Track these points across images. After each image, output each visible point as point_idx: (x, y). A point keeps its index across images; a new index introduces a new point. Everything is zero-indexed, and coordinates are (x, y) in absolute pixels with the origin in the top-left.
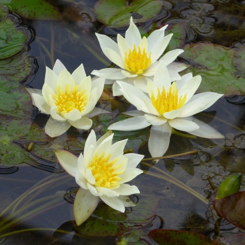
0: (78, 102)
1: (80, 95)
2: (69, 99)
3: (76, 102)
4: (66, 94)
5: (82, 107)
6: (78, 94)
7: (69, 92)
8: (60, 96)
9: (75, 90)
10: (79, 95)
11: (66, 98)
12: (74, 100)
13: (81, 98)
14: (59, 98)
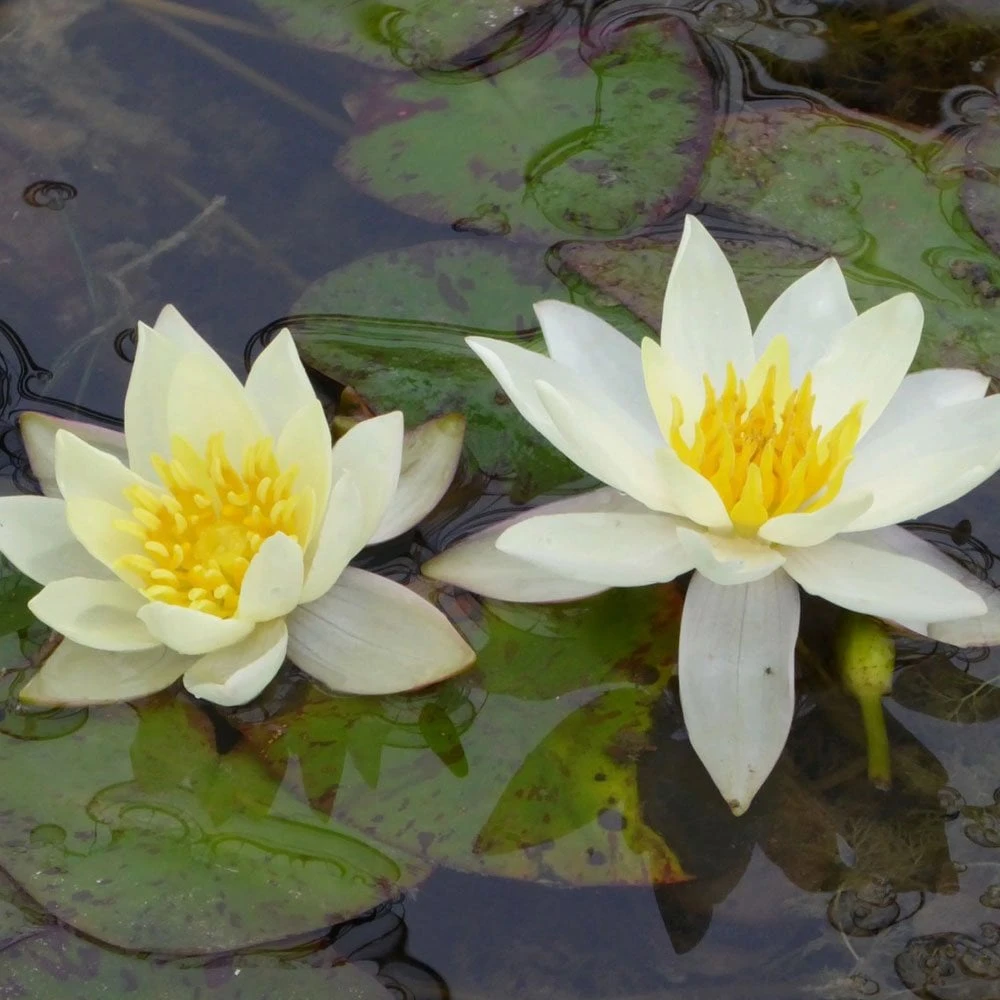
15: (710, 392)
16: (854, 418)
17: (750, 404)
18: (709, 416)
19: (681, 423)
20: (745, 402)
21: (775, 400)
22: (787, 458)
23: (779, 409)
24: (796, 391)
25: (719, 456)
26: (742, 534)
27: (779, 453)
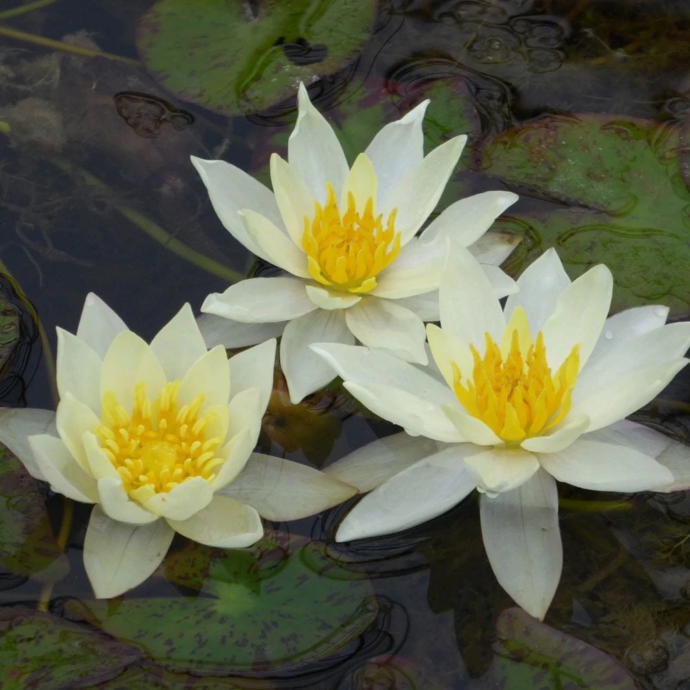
0: (190, 445)
1: (191, 417)
2: (152, 434)
3: (181, 445)
4: (138, 417)
5: (205, 464)
6: (182, 414)
7: (148, 410)
8: (122, 431)
9: (171, 399)
10: (187, 416)
11: (139, 434)
12: (171, 437)
13: (197, 428)
14: (118, 437)
15: (476, 355)
16: (575, 356)
17: (504, 358)
18: (477, 371)
19: (460, 377)
20: (500, 357)
21: (521, 351)
22: (532, 391)
23: (524, 357)
24: (533, 345)
25: (486, 399)
26: (510, 447)
27: (526, 388)
